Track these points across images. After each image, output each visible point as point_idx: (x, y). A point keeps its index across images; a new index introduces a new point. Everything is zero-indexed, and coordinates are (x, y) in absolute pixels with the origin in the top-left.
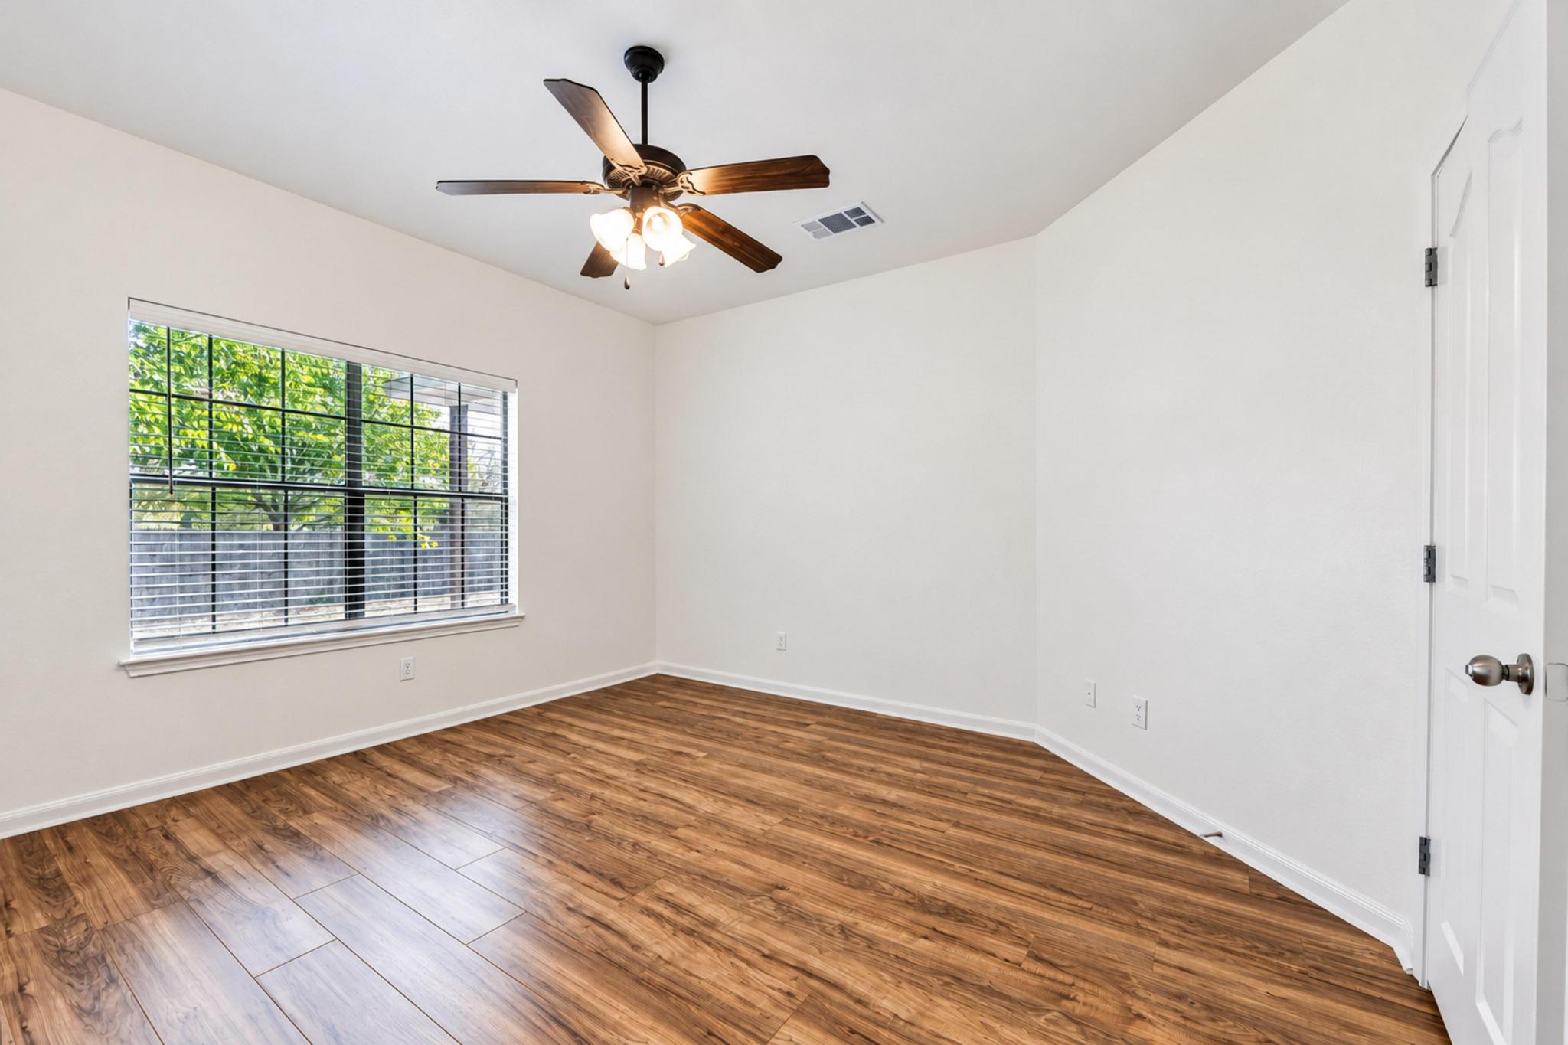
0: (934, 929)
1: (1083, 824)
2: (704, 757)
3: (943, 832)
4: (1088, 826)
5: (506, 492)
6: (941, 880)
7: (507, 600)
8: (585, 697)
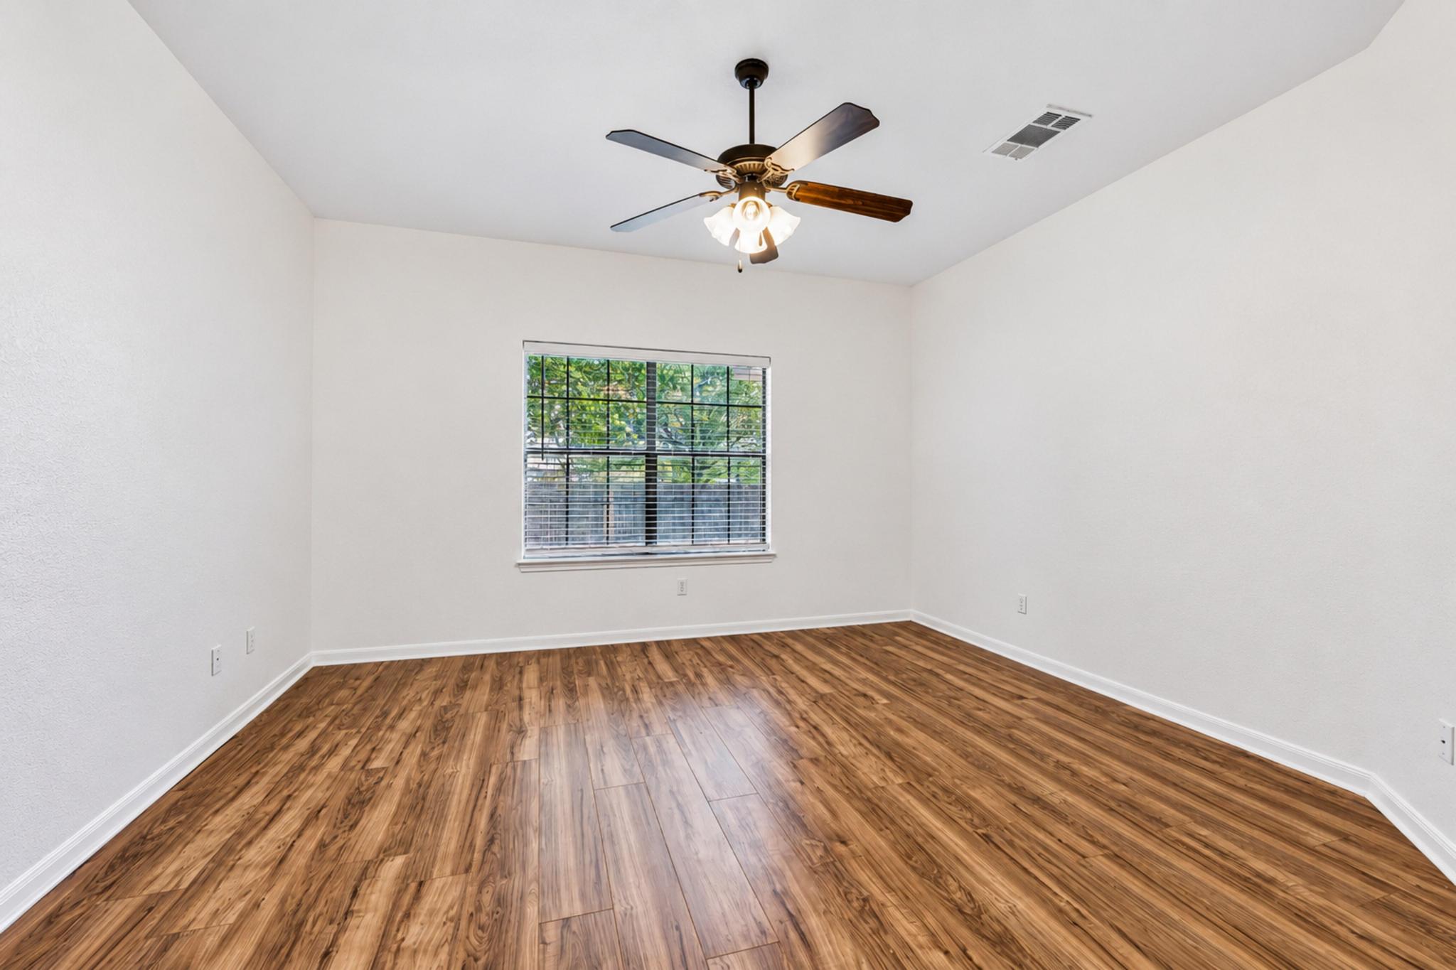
0: (964, 951)
1: (1342, 932)
2: (884, 705)
3: (1084, 857)
4: (1353, 939)
5: (764, 451)
6: (1024, 904)
7: (764, 540)
8: (828, 631)
